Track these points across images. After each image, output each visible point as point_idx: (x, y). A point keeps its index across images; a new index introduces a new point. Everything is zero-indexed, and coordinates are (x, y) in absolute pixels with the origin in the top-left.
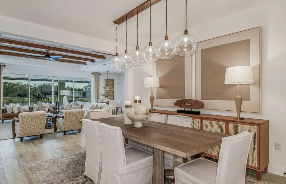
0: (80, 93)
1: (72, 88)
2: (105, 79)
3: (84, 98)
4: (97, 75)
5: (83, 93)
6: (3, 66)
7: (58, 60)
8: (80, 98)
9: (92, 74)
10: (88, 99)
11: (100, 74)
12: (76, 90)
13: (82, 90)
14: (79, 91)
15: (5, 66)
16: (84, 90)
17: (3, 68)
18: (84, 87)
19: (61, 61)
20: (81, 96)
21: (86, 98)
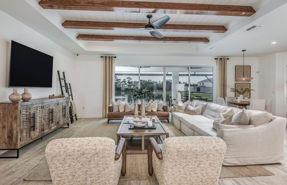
0: (195, 88)
1: (188, 83)
2: (236, 66)
3: (198, 93)
4: (222, 60)
5: (197, 88)
6: (114, 57)
7: (168, 39)
8: (195, 92)
9: (215, 59)
10: (202, 94)
11: (228, 59)
12: (191, 85)
13: (197, 85)
14: (193, 86)
15: (115, 57)
16: (199, 85)
17: (114, 60)
18: (198, 82)
19: (172, 40)
20: (196, 91)
21: (200, 93)
